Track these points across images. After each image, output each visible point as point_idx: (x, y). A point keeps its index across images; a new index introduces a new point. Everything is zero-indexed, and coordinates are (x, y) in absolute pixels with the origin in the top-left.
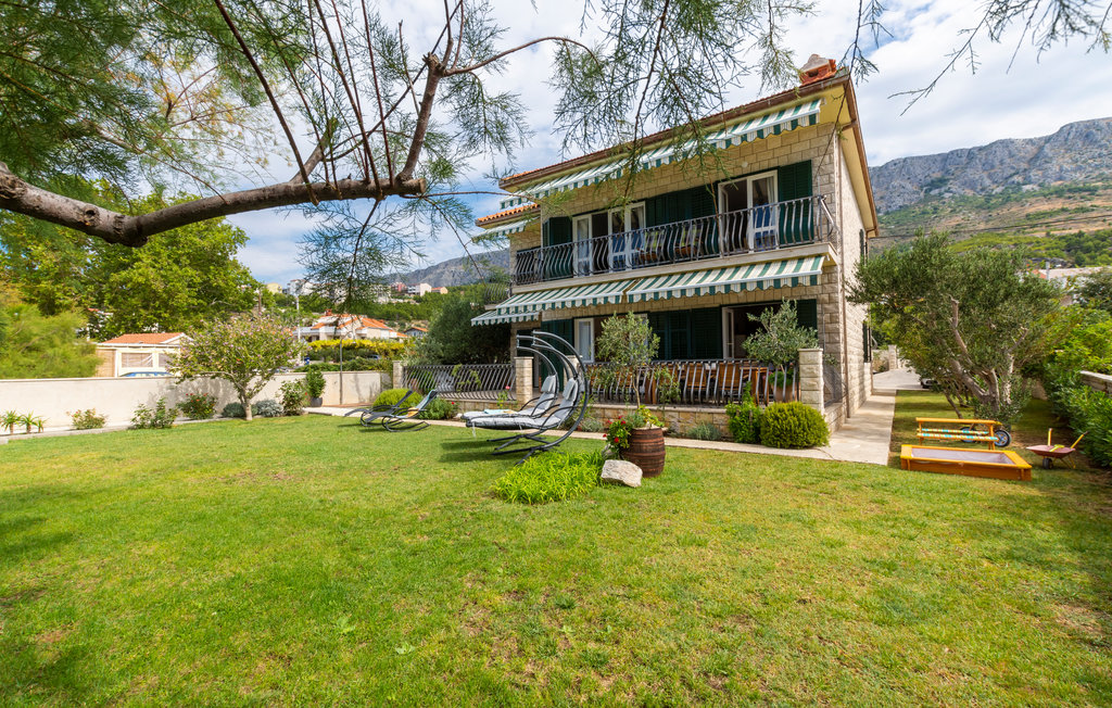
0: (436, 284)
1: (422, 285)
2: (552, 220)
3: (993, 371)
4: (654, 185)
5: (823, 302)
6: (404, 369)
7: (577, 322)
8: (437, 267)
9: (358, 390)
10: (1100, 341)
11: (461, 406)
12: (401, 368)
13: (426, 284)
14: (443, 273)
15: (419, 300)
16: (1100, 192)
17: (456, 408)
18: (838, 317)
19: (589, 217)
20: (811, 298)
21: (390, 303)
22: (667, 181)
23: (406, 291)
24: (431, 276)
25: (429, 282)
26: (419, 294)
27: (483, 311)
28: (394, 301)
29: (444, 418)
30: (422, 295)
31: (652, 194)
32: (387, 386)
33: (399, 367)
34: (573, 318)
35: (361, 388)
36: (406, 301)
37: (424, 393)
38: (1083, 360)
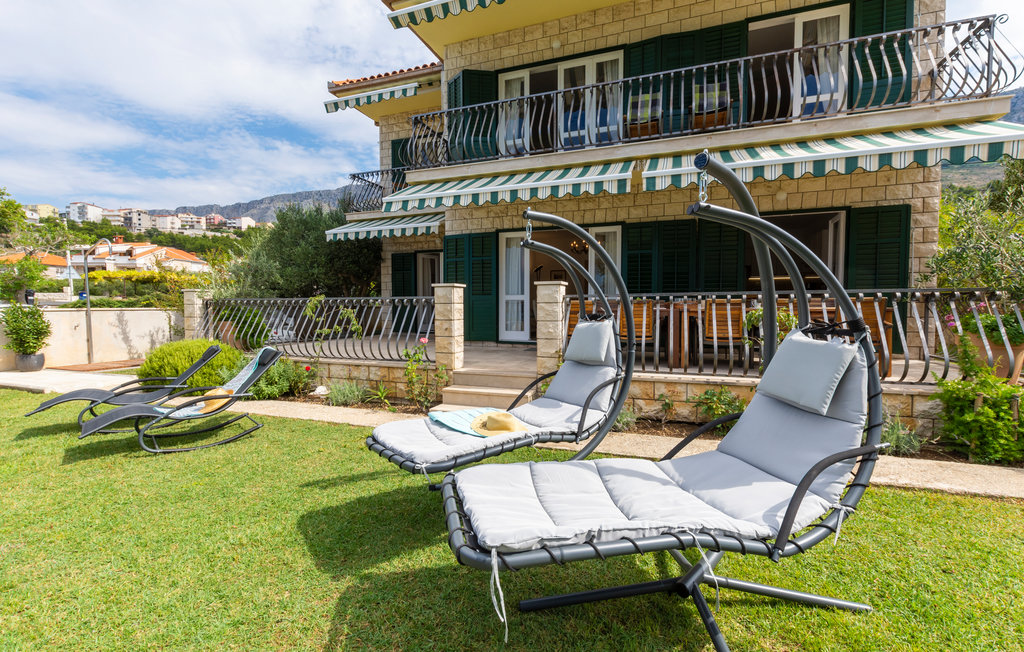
0: (260, 219)
1: (243, 219)
2: (466, 73)
4: (637, 24)
6: (206, 305)
7: (503, 237)
8: (261, 202)
9: (126, 339)
11: (322, 371)
12: (199, 303)
13: (249, 219)
14: (268, 208)
15: (240, 234)
17: (313, 376)
18: (935, 234)
19: (525, 74)
20: (887, 202)
21: (204, 236)
22: (662, 18)
23: (225, 224)
24: (255, 211)
25: (252, 216)
26: (240, 228)
27: (341, 222)
28: (210, 234)
29: (289, 394)
30: (243, 230)
31: (636, 38)
32: (178, 333)
33: (195, 303)
34: (498, 231)
35: (132, 336)
36: (225, 235)
37: (247, 347)
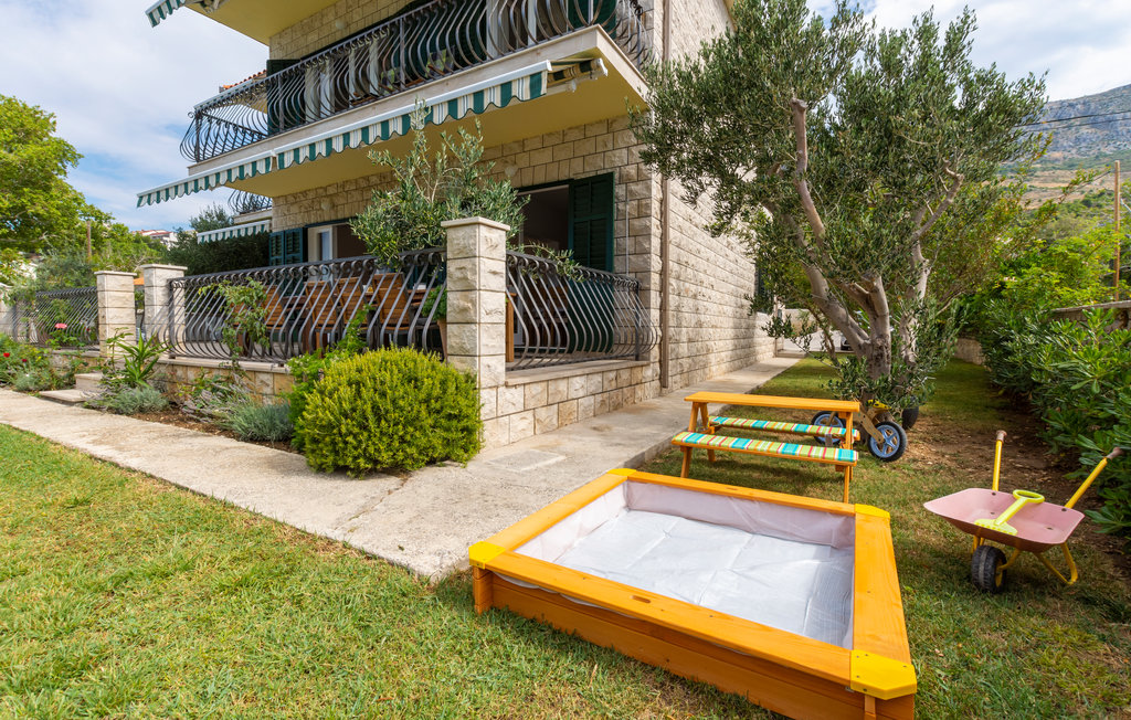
3: (879, 284)
5: (626, 180)
10: (1075, 262)
16: (1038, 173)
18: (648, 206)
20: (605, 172)
34: (307, 226)
38: (1048, 293)
